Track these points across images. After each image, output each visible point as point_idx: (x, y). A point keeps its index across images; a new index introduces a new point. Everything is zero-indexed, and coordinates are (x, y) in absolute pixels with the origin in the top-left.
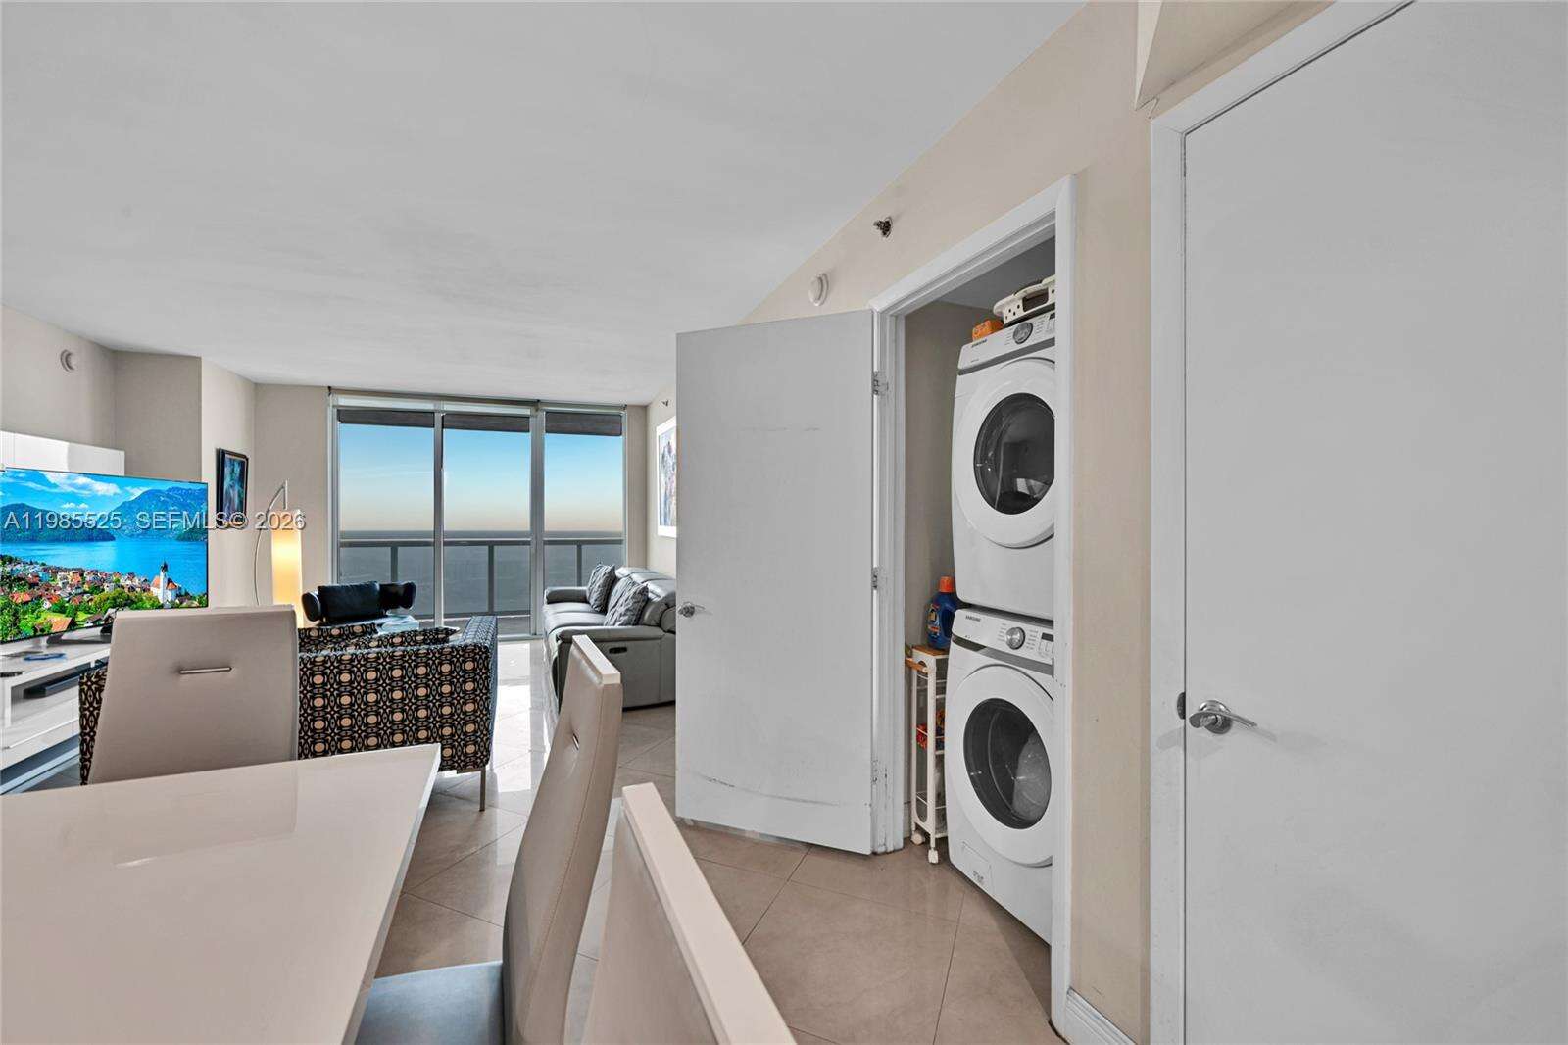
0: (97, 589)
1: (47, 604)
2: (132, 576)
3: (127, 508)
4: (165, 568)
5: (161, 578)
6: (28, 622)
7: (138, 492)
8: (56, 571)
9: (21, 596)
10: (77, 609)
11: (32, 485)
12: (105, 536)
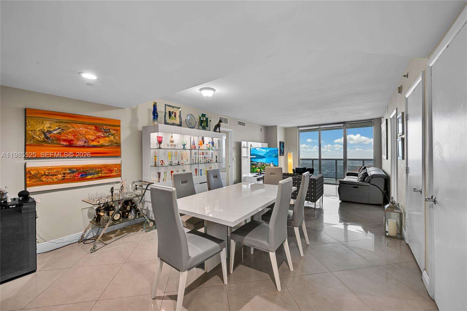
0: (263, 165)
1: (257, 168)
2: (268, 163)
3: (267, 153)
4: (272, 162)
5: (272, 163)
6: (255, 170)
7: (268, 151)
8: (258, 163)
9: (254, 167)
10: (261, 168)
11: (255, 151)
12: (264, 157)
